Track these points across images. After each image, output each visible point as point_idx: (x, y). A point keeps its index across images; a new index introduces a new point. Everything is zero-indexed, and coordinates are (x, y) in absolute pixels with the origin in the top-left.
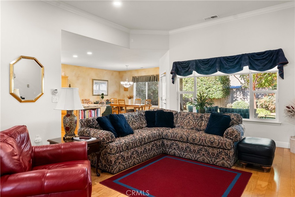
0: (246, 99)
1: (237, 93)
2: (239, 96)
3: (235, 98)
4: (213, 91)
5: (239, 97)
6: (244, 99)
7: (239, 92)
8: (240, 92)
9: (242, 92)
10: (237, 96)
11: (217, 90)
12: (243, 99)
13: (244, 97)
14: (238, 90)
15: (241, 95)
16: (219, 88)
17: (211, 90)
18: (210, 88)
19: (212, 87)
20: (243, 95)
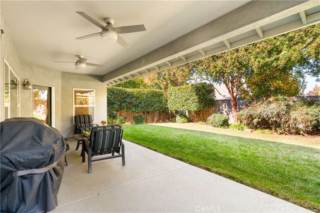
0: (230, 112)
3: (221, 111)
5: (225, 110)
6: (229, 111)
7: (224, 104)
8: (225, 104)
9: (227, 104)
10: (223, 109)
11: (193, 102)
15: (227, 107)
16: (194, 100)
17: (189, 102)
18: (187, 100)
19: (189, 99)
20: (228, 108)
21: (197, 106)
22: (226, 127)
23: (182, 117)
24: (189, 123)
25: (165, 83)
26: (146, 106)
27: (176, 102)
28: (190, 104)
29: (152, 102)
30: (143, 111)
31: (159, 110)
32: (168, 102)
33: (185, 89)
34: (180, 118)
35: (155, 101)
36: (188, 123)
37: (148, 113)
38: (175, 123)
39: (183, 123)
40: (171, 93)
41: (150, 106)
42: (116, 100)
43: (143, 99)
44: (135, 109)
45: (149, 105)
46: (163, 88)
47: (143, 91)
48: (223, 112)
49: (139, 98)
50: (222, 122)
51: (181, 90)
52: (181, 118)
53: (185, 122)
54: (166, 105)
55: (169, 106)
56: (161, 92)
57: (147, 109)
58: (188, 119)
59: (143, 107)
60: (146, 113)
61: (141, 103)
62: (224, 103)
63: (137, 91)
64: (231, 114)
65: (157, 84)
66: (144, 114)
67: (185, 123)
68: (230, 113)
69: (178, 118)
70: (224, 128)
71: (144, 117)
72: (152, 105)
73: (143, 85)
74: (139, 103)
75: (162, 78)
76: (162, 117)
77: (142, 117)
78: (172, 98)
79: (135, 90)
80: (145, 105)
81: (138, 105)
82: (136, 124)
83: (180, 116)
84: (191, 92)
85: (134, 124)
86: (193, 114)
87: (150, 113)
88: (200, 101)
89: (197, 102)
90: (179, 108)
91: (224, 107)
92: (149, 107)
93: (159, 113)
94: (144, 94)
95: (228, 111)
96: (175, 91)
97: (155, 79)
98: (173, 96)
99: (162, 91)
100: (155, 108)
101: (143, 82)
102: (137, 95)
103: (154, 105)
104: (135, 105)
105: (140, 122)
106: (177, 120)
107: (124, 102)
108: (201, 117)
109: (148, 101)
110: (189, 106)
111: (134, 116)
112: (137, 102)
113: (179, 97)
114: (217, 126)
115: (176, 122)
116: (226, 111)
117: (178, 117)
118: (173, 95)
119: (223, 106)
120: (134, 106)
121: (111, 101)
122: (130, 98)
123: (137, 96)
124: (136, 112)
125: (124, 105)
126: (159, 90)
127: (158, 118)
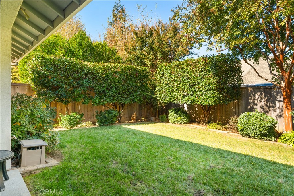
0: (272, 109)
1: (254, 95)
2: (258, 101)
3: (251, 105)
4: (200, 91)
5: (259, 105)
6: (269, 107)
7: (259, 94)
8: (261, 94)
9: (264, 94)
10: (256, 102)
11: (206, 89)
12: (266, 107)
13: (268, 104)
14: (258, 90)
15: (263, 100)
16: (209, 86)
17: (197, 90)
18: (195, 85)
19: (199, 83)
20: (268, 101)
21: (214, 97)
22: (273, 138)
23: (179, 114)
24: (191, 125)
25: (152, 56)
26: (119, 94)
27: (173, 89)
28: (200, 93)
29: (130, 87)
30: (114, 103)
31: (141, 101)
32: (157, 89)
33: (190, 65)
34: (175, 115)
35: (135, 86)
36: (188, 125)
37: (123, 105)
38: (168, 124)
39: (181, 124)
40: (163, 74)
41: (127, 94)
42: (62, 82)
43: (114, 81)
44: (100, 99)
45: (125, 92)
46: (148, 63)
47: (115, 67)
48: (255, 107)
49: (107, 80)
50: (267, 128)
51: (182, 66)
52: (178, 116)
53: (184, 123)
54: (154, 94)
55: (158, 95)
56: (145, 70)
57: (121, 100)
58: (189, 117)
59: (114, 96)
60: (119, 107)
61: (111, 88)
62: (258, 92)
63: (103, 66)
64: (272, 112)
65: (138, 58)
66: (116, 107)
67: (184, 125)
68: (270, 110)
69: (172, 115)
70: (269, 140)
71: (114, 113)
72: (130, 93)
73: (115, 59)
74: (107, 88)
75: (146, 49)
76: (144, 112)
77: (111, 113)
78: (165, 81)
79: (100, 65)
80: (117, 92)
81: (104, 92)
82: (100, 125)
83: (177, 113)
84: (202, 71)
85: (97, 124)
86: (197, 109)
87: (126, 106)
88: (221, 88)
89: (215, 90)
90: (177, 99)
91: (257, 100)
92: (125, 96)
93: (140, 106)
94: (116, 72)
95: (267, 106)
96: (171, 70)
97: (135, 50)
98: (166, 78)
99: (148, 69)
100: (134, 98)
101: (115, 55)
102: (103, 74)
103: (132, 93)
104: (100, 92)
105: (109, 123)
106: (169, 118)
107: (79, 86)
108: (212, 114)
109: (123, 85)
110: (198, 97)
111: (97, 112)
112: (103, 87)
113: (179, 80)
114: (253, 135)
115: (168, 121)
116: (262, 107)
117: (172, 113)
118: (167, 75)
119: (257, 96)
120: (98, 94)
121: (53, 82)
122: (90, 79)
123: (104, 76)
124: (102, 104)
125: (77, 91)
126: (143, 67)
127: (138, 113)
